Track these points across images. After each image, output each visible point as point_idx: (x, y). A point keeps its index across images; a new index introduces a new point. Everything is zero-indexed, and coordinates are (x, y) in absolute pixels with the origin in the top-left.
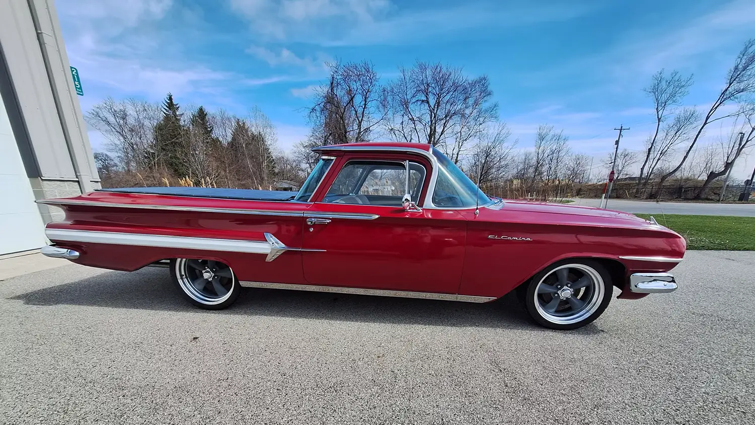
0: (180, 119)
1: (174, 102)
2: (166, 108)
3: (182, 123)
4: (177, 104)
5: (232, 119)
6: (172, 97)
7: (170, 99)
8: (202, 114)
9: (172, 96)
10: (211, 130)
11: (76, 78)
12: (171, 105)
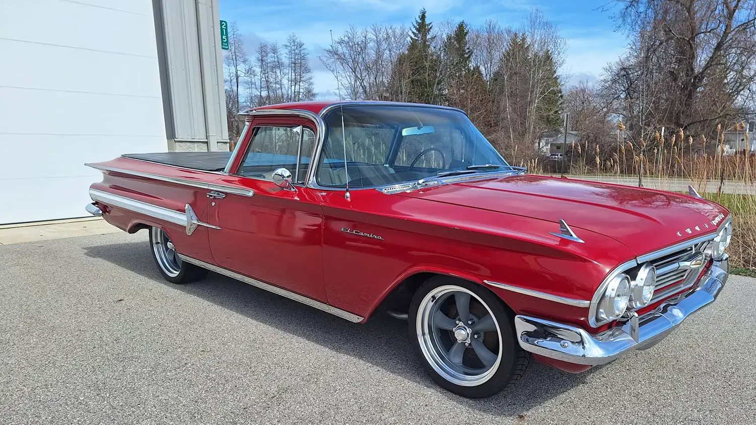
0: (429, 46)
1: (427, 21)
2: (415, 31)
3: (432, 49)
4: (430, 24)
5: (505, 35)
6: (426, 15)
7: (423, 17)
8: (461, 32)
9: (425, 12)
10: (469, 57)
11: (224, 31)
12: (422, 27)
